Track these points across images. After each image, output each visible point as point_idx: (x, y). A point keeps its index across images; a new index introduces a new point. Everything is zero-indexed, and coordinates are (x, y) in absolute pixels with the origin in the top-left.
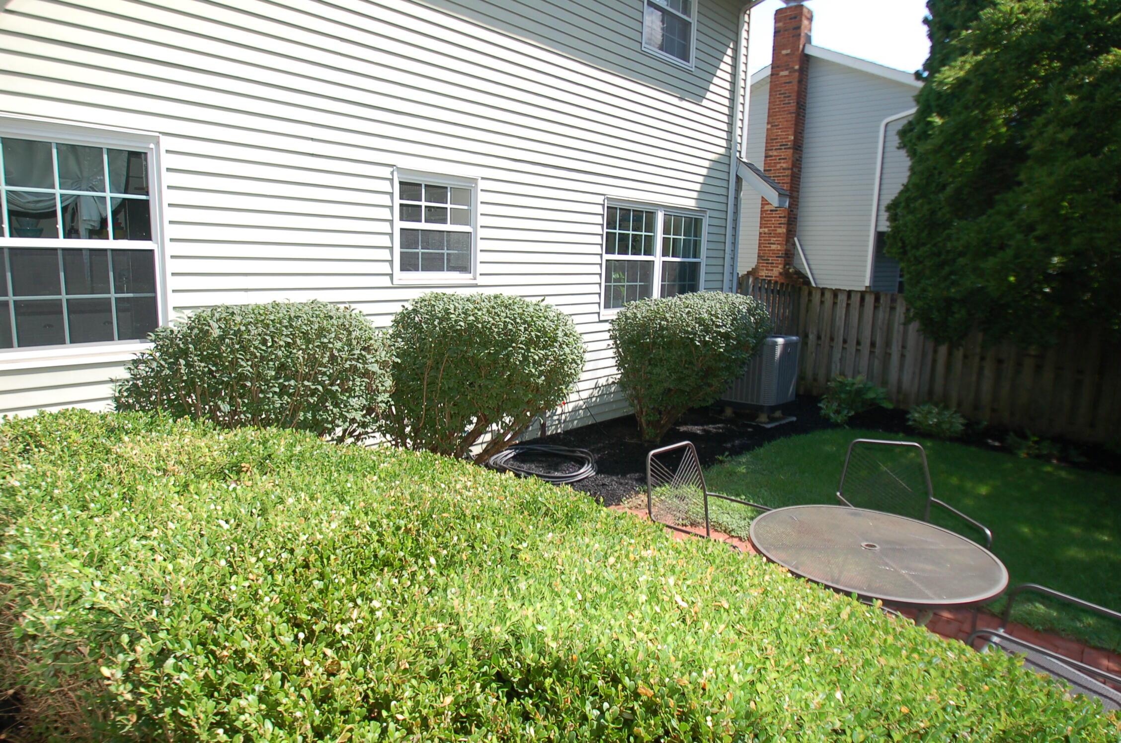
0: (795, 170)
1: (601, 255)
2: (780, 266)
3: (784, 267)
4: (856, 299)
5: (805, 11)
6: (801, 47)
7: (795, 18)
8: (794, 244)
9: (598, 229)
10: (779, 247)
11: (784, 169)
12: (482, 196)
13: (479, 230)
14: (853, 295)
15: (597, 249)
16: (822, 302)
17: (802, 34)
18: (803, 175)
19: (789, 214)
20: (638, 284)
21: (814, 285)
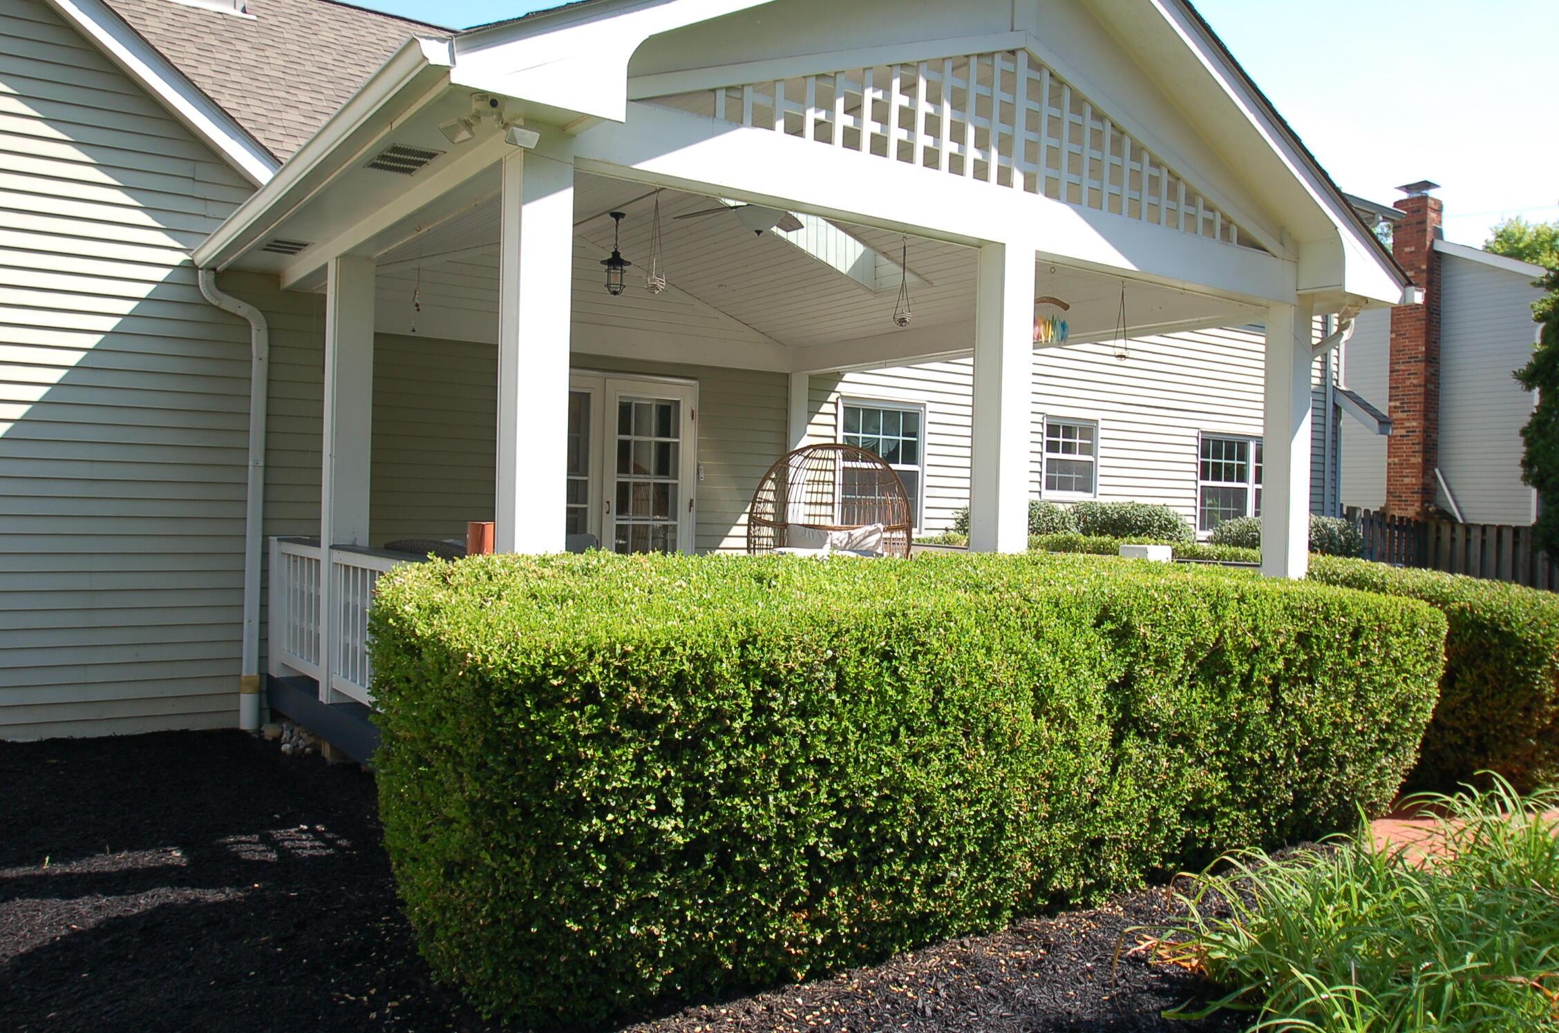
0: (1430, 386)
1: (1196, 482)
2: (1417, 504)
3: (1422, 505)
4: (1491, 536)
5: (1430, 203)
6: (1428, 243)
7: (1419, 211)
8: (1435, 477)
9: (1194, 459)
10: (1414, 481)
11: (1415, 386)
12: (1101, 433)
13: (1099, 459)
14: (1488, 529)
15: (1193, 476)
16: (1453, 540)
17: (1429, 229)
18: (1441, 392)
19: (1424, 439)
20: (1232, 509)
21: (1461, 521)
